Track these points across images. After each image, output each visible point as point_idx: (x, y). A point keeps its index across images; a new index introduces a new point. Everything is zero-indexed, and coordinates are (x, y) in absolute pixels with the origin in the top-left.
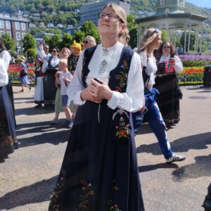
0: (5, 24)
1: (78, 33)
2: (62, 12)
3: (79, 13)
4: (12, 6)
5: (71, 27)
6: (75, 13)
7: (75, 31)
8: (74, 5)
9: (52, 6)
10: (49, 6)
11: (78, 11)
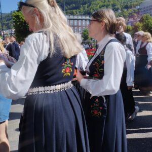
0: (86, 22)
1: (137, 24)
2: (126, 10)
3: (139, 9)
4: (92, 10)
5: (131, 20)
6: (136, 9)
7: (135, 23)
8: (135, 3)
9: (119, 6)
10: (116, 7)
11: (138, 7)
